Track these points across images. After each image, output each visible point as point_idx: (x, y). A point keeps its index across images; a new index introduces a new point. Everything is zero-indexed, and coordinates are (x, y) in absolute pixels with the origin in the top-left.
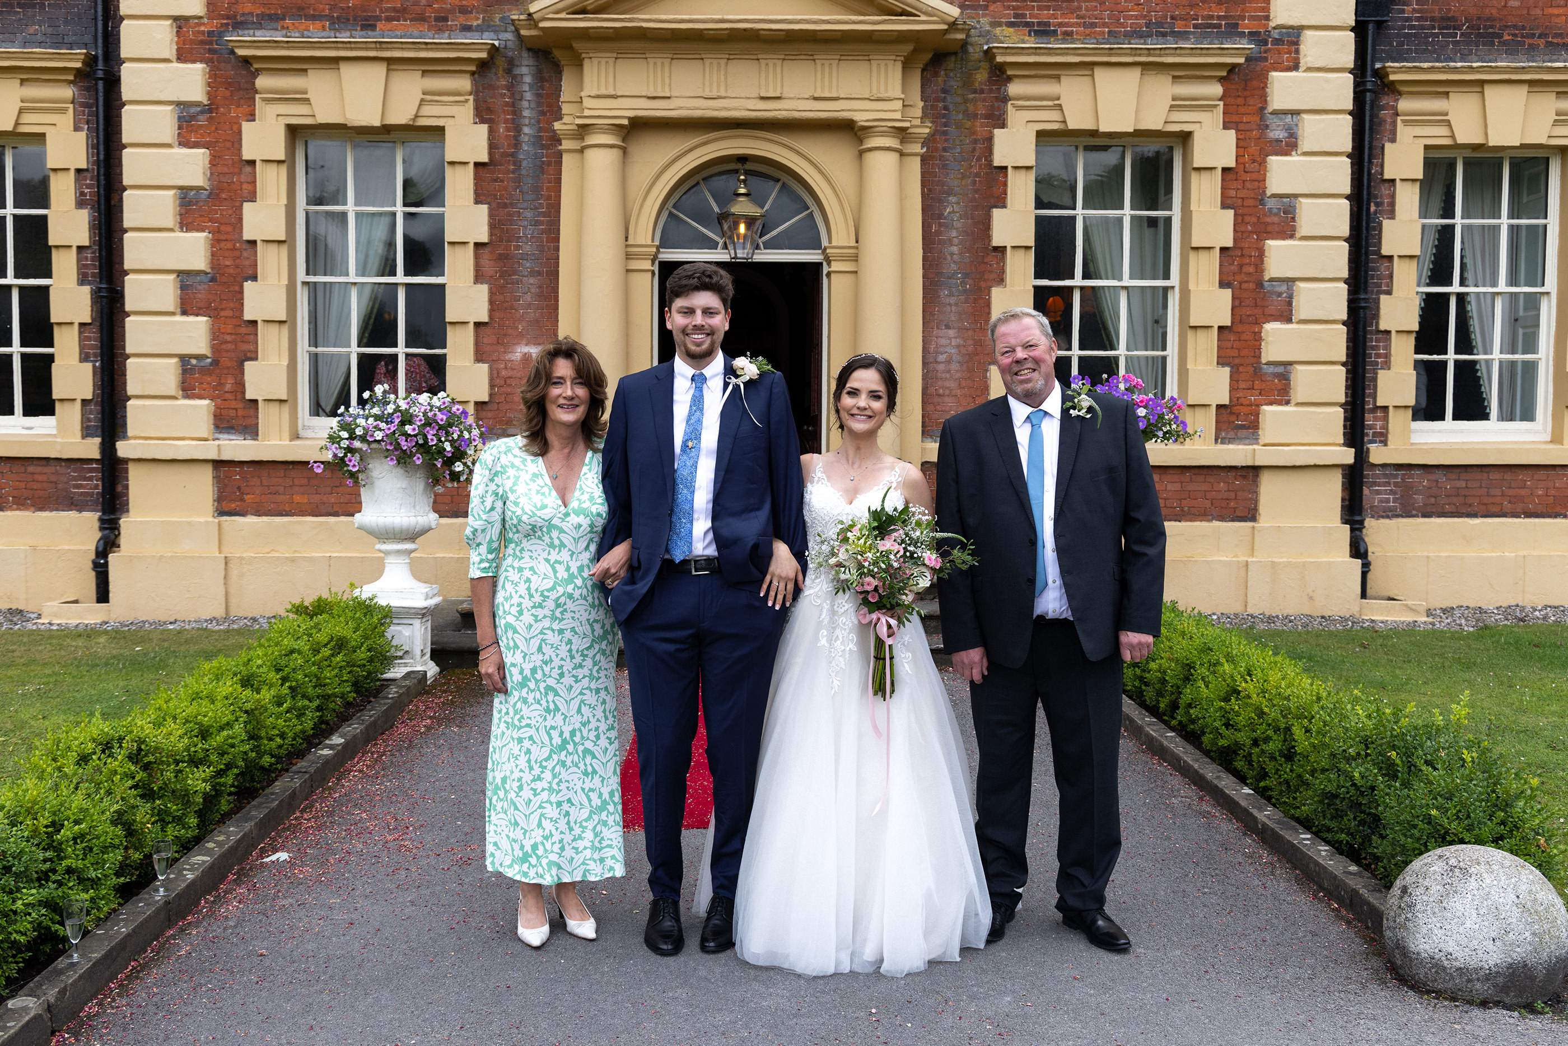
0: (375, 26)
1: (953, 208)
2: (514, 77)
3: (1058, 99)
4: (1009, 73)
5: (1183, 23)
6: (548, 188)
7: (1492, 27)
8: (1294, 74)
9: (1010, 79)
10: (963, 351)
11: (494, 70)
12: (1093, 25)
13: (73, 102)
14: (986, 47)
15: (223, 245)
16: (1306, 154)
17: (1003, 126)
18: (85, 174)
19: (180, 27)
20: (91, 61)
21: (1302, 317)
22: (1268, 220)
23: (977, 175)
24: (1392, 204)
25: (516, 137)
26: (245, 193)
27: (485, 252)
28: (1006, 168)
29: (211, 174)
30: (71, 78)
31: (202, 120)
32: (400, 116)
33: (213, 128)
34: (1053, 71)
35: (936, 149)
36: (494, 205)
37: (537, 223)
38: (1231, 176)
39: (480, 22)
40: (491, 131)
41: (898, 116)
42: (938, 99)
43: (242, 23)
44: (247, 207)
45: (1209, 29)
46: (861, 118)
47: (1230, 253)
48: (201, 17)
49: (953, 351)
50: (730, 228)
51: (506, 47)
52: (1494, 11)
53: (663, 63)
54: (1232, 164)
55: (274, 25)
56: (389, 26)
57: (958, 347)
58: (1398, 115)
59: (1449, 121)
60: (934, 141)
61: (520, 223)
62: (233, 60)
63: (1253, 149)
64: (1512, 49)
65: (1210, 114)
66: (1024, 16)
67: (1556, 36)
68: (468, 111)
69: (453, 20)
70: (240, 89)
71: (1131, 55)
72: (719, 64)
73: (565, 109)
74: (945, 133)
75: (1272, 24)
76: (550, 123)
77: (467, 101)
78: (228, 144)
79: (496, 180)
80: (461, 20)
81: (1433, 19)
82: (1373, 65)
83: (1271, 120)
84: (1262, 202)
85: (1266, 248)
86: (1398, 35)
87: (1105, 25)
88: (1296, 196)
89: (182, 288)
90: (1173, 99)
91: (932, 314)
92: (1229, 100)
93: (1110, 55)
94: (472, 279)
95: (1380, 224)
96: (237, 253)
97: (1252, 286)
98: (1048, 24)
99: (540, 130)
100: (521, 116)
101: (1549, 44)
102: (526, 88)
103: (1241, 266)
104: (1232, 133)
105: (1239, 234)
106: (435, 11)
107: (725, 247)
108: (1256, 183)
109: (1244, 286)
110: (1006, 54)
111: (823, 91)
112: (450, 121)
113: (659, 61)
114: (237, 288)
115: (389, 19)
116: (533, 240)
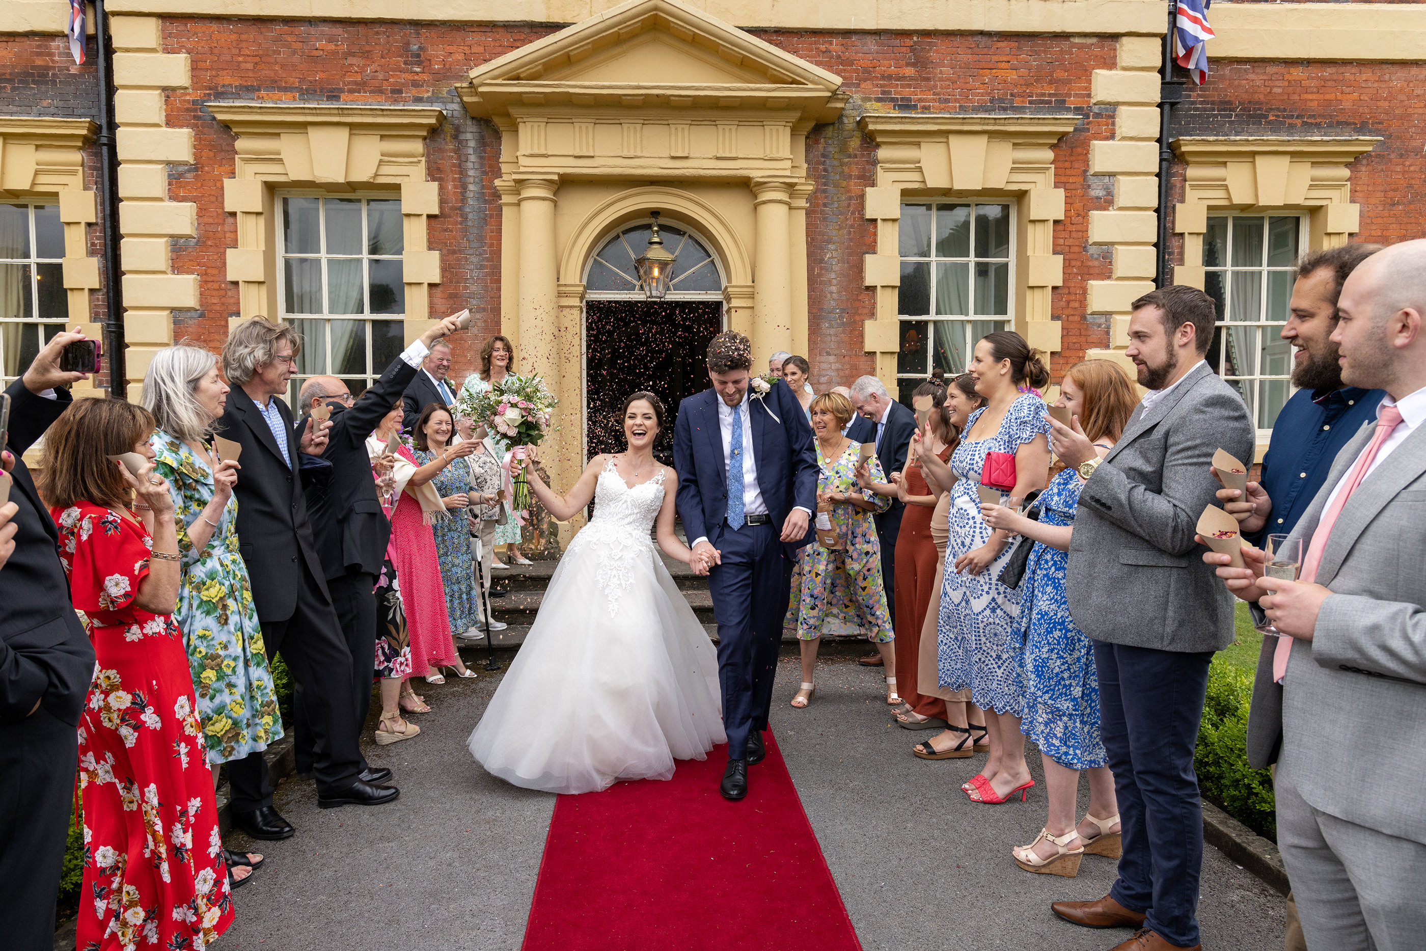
0: (340, 97)
1: (832, 254)
2: (460, 142)
3: (919, 162)
4: (878, 140)
5: (1021, 99)
6: (491, 237)
7: (1259, 109)
8: (1111, 142)
9: (878, 145)
10: (842, 374)
11: (443, 136)
12: (947, 101)
13: (82, 165)
14: (858, 119)
15: (210, 285)
16: (1120, 209)
17: (873, 185)
18: (95, 227)
19: (168, 97)
20: (95, 129)
21: (1118, 344)
22: (1090, 264)
23: (852, 226)
24: (1182, 254)
25: (463, 194)
26: (228, 241)
27: (438, 292)
28: (875, 220)
29: (199, 224)
30: (80, 144)
31: (190, 177)
32: (362, 174)
33: (199, 185)
34: (914, 138)
35: (818, 205)
36: (445, 252)
37: (482, 267)
38: (1060, 227)
39: (430, 94)
40: (441, 188)
41: (788, 173)
42: (818, 163)
43: (222, 93)
44: (230, 252)
45: (1041, 104)
46: (756, 175)
47: (1059, 291)
48: (186, 88)
49: (833, 374)
50: (645, 273)
51: (452, 116)
52: (1262, 97)
53: (587, 127)
54: (1061, 217)
55: (251, 96)
56: (351, 97)
57: (837, 370)
58: (1185, 181)
59: (1226, 186)
60: (816, 197)
61: (467, 267)
62: (215, 126)
63: (1078, 205)
64: (1275, 128)
65: (1043, 175)
66: (889, 93)
67: (1310, 117)
68: (420, 170)
69: (407, 93)
70: (222, 151)
71: (980, 124)
72: (635, 128)
73: (504, 168)
74: (825, 191)
75: (1093, 101)
76: (492, 182)
77: (419, 162)
78: (213, 199)
79: (446, 230)
80: (414, 92)
81: (1213, 103)
82: (1168, 139)
83: (1092, 181)
84: (1085, 249)
85: (1089, 287)
86: (1186, 116)
87: (956, 101)
88: (1113, 244)
89: (175, 323)
90: (1013, 163)
91: (815, 343)
92: (1060, 164)
93: (963, 124)
94: (426, 315)
95: (1172, 270)
96: (223, 293)
97: (1077, 318)
98: (910, 100)
99: (483, 187)
100: (467, 176)
101: (1305, 124)
102: (471, 151)
103: (1068, 302)
104: (1061, 191)
105: (1067, 276)
106: (391, 84)
107: (642, 288)
108: (1081, 233)
109: (1071, 318)
110: (876, 123)
111: (724, 151)
112: (406, 179)
113: (584, 126)
114: (223, 323)
115: (351, 91)
116: (479, 281)
